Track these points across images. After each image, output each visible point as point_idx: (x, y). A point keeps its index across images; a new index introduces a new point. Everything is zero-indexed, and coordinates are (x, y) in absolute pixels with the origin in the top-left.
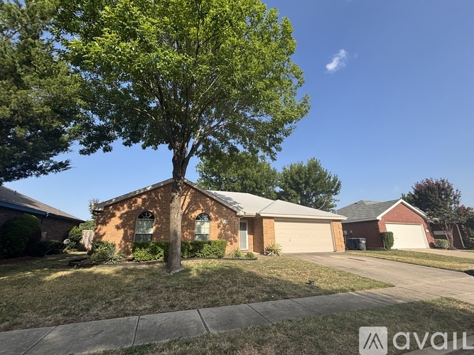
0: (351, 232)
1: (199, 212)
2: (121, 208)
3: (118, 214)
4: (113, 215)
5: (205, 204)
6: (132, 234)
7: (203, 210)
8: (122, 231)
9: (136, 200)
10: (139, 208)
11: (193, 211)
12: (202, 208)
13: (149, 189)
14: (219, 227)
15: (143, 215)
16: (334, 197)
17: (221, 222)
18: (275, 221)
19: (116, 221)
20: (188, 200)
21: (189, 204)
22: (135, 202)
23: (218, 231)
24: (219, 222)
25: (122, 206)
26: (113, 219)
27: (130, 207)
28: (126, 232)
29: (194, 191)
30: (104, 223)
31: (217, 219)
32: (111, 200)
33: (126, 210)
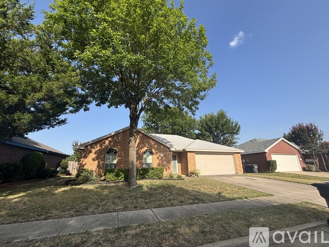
0: (248, 160)
1: (145, 149)
2: (95, 147)
3: (94, 151)
4: (91, 152)
5: (149, 144)
6: (103, 164)
7: (148, 147)
8: (96, 162)
9: (105, 142)
10: (107, 147)
11: (142, 148)
12: (147, 146)
13: (113, 134)
14: (158, 158)
15: (110, 151)
16: (235, 136)
17: (160, 155)
18: (196, 154)
19: (92, 155)
20: (138, 141)
21: (139, 143)
22: (104, 143)
23: (158, 161)
24: (158, 155)
25: (96, 145)
26: (90, 154)
27: (101, 146)
28: (99, 162)
29: (141, 135)
30: (85, 157)
31: (157, 153)
32: (89, 142)
33: (99, 148)
